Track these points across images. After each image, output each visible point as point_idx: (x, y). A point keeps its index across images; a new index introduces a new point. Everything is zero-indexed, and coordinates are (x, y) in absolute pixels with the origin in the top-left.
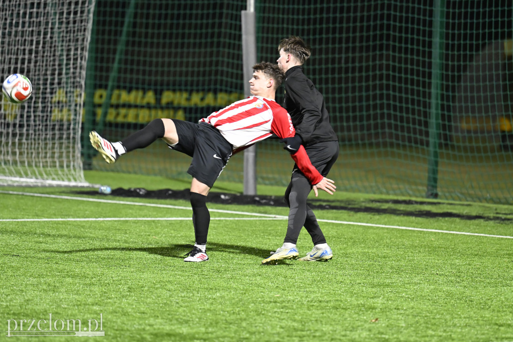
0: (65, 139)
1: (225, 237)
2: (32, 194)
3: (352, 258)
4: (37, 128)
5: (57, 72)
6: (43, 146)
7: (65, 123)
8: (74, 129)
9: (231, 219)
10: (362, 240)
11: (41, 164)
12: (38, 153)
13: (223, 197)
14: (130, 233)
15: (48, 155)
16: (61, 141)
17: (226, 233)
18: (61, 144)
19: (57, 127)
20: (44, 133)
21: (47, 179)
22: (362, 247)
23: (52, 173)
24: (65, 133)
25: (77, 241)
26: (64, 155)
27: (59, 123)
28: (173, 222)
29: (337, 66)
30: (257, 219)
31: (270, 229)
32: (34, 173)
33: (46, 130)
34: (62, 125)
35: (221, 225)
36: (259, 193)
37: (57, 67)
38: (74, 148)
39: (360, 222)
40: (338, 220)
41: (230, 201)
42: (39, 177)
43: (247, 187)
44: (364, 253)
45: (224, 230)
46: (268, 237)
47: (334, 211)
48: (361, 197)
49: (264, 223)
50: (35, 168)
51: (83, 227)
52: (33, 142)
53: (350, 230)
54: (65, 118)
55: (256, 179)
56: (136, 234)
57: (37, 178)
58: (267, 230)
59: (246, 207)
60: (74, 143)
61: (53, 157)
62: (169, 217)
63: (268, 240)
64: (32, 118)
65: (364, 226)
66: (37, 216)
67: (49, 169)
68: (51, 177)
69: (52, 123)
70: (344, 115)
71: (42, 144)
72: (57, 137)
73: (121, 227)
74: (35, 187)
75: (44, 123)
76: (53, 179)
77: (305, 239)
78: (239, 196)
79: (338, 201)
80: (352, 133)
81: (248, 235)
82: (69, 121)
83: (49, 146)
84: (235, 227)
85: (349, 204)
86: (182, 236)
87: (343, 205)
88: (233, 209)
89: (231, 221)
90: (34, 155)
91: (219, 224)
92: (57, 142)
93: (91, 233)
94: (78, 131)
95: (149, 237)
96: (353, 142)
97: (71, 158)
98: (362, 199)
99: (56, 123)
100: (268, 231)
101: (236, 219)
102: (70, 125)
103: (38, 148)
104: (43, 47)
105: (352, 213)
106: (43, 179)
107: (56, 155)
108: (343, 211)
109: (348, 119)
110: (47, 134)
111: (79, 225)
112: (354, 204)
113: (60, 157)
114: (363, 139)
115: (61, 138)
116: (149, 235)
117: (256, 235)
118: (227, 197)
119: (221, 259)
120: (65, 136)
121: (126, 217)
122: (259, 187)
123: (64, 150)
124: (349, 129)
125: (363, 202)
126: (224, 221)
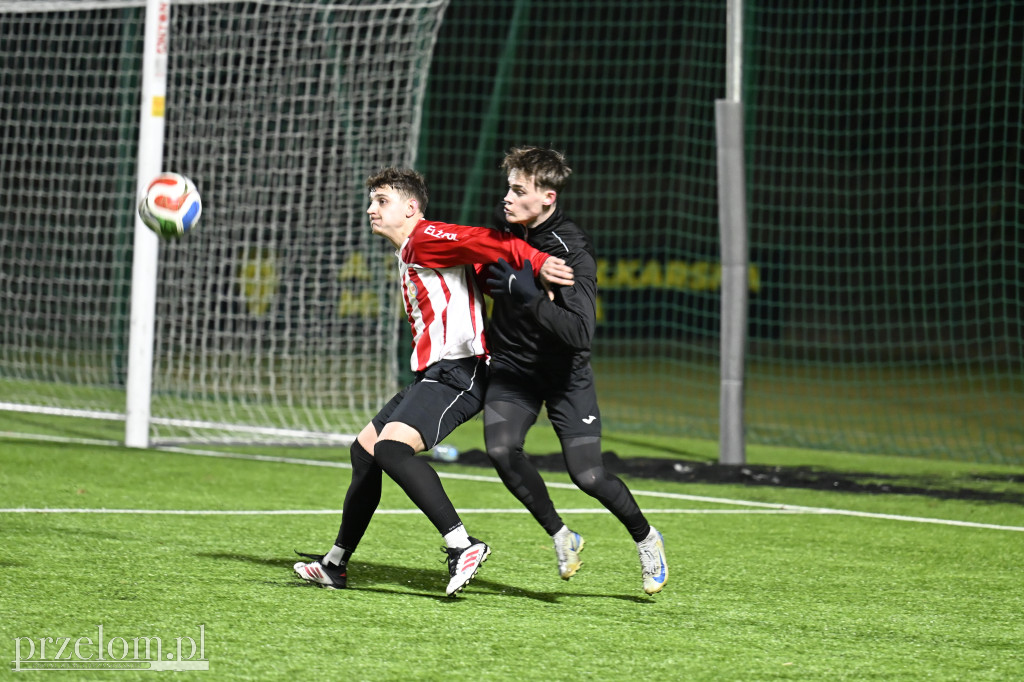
0: (368, 353)
1: (683, 548)
2: (301, 461)
3: (935, 589)
4: (311, 330)
5: (350, 220)
6: (324, 366)
7: (367, 321)
8: (384, 333)
9: (695, 511)
10: (955, 555)
11: (319, 403)
12: (314, 380)
13: (678, 467)
14: (495, 538)
15: (334, 384)
16: (359, 356)
17: (685, 539)
18: (359, 362)
19: (350, 329)
20: (325, 340)
21: (331, 432)
22: (954, 569)
23: (341, 419)
24: (366, 340)
25: (391, 555)
26: (365, 383)
27: (355, 321)
28: (581, 517)
29: (909, 209)
30: (747, 511)
31: (772, 531)
32: (304, 420)
33: (329, 334)
34: (360, 325)
35: (675, 524)
36: (750, 461)
37: (350, 211)
38: (383, 369)
39: (950, 519)
40: (907, 515)
41: (692, 477)
42: (315, 427)
43: (726, 449)
44: (959, 582)
45: (681, 534)
46: (768, 548)
47: (900, 496)
48: (952, 469)
49: (761, 520)
50: (306, 410)
51: (402, 526)
52: (303, 357)
53: (932, 535)
54: (366, 311)
55: (744, 431)
56: (508, 540)
57: (311, 430)
58: (766, 533)
59: (725, 489)
60: (384, 360)
61: (342, 388)
62: (573, 508)
63: (769, 554)
64: (302, 310)
65: (959, 527)
66: (312, 504)
67: (335, 411)
68: (338, 427)
69: (341, 321)
70: (924, 306)
71: (320, 361)
72: (350, 347)
73: (478, 526)
74: (309, 446)
75: (326, 321)
76: (343, 432)
77: (842, 552)
78: (710, 467)
79: (907, 477)
80: (940, 343)
81: (729, 543)
82: (374, 316)
83: (336, 366)
84: (703, 528)
85: (929, 484)
86: (597, 546)
87: (916, 484)
88: (699, 492)
89: (695, 515)
90: (304, 384)
91: (671, 521)
92: (350, 358)
93: (418, 539)
94: (392, 337)
95: (533, 547)
96: (942, 361)
97: (378, 390)
98: (954, 474)
99: (349, 320)
100: (769, 537)
101: (706, 511)
102: (375, 324)
103: (313, 370)
104: (324, 171)
105: (935, 501)
106: (323, 431)
107: (349, 384)
108: (917, 497)
109: (931, 314)
110: (330, 343)
111: (394, 523)
112: (940, 484)
113: (357, 387)
114: (960, 356)
115: (358, 351)
116: (533, 544)
117: (745, 543)
118: (687, 469)
119: (677, 592)
120: (366, 347)
121: (488, 506)
122: (750, 448)
123: (364, 375)
124: (933, 334)
125: (956, 479)
126: (681, 516)
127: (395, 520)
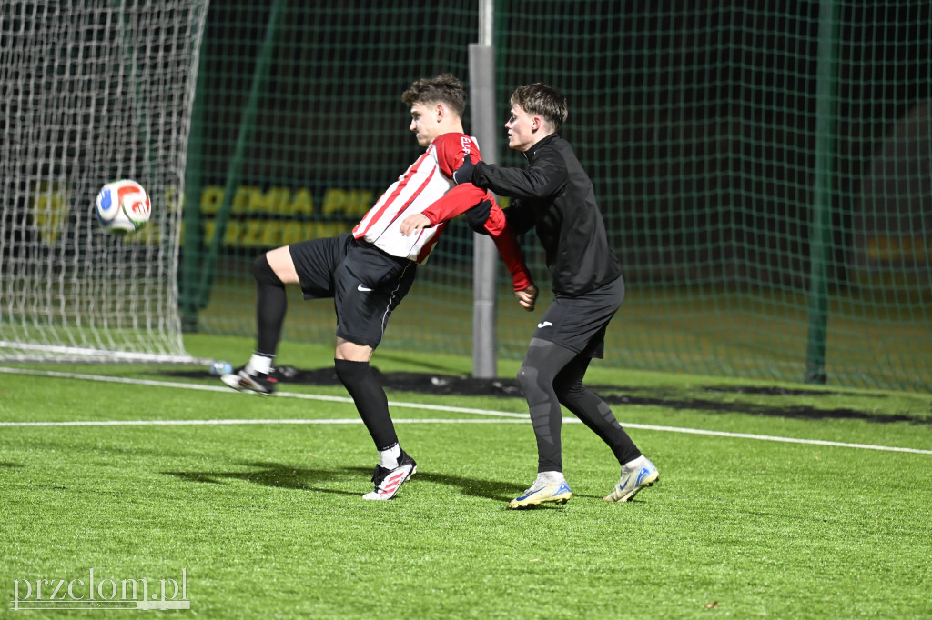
0: (150, 278)
1: (439, 455)
2: (88, 377)
3: (670, 492)
4: (98, 257)
5: (134, 156)
6: (109, 290)
7: (150, 248)
8: (165, 259)
9: (451, 421)
10: (689, 460)
11: (105, 323)
12: (101, 302)
13: (435, 381)
14: (267, 446)
15: (119, 306)
16: (142, 280)
17: (441, 446)
18: (142, 286)
19: (134, 255)
20: (111, 266)
21: (116, 350)
22: (688, 473)
23: (126, 338)
24: (149, 265)
25: (171, 462)
26: (148, 305)
27: (138, 248)
28: (346, 427)
29: (644, 143)
30: (498, 421)
31: (520, 439)
32: (92, 339)
33: (114, 260)
34: (144, 252)
35: (432, 433)
36: (501, 375)
37: (134, 147)
38: (164, 292)
39: (684, 427)
40: (645, 424)
41: (448, 390)
42: (102, 345)
43: (479, 364)
44: (692, 483)
45: (438, 442)
46: (517, 454)
47: (638, 406)
48: (686, 381)
49: (510, 429)
50: (94, 330)
51: (181, 436)
52: (91, 281)
53: (667, 441)
54: (149, 239)
55: (495, 348)
56: (279, 448)
57: (97, 348)
58: (516, 441)
59: (478, 400)
60: (165, 284)
61: (126, 309)
62: (339, 418)
63: (518, 460)
64: (90, 238)
65: (692, 435)
66: (99, 416)
67: (120, 330)
68: (123, 346)
69: (125, 248)
70: (659, 232)
71: (107, 286)
72: (134, 272)
73: (251, 435)
74: (95, 363)
75: (112, 249)
76: (128, 350)
77: (585, 457)
78: (465, 380)
79: (645, 389)
80: (674, 266)
81: (482, 450)
82: (155, 243)
83: (121, 289)
84: (457, 436)
85: (665, 395)
86: (361, 453)
87: (653, 395)
88: (454, 403)
89: (450, 425)
90: (92, 306)
91: (429, 430)
92: (134, 282)
93: (196, 447)
94: (172, 263)
95: (301, 454)
96: (676, 282)
97: (160, 311)
98: (688, 386)
99: (133, 248)
100: (518, 444)
101: (460, 421)
102: (157, 251)
103: (100, 294)
104: (109, 111)
105: (670, 410)
106: (109, 350)
107: (133, 306)
108: (654, 407)
109: (666, 239)
110: (115, 269)
111: (174, 433)
112: (674, 395)
113: (141, 309)
114: (693, 277)
115: (141, 275)
116: (302, 451)
117: (496, 450)
118: (443, 382)
119: (433, 495)
120: (148, 272)
121: (260, 417)
122: (501, 363)
123: (147, 297)
124: (667, 258)
125: (690, 390)
126: (438, 426)
127: (175, 430)
